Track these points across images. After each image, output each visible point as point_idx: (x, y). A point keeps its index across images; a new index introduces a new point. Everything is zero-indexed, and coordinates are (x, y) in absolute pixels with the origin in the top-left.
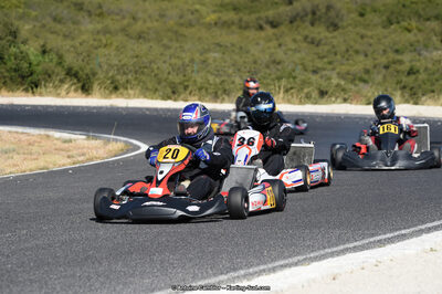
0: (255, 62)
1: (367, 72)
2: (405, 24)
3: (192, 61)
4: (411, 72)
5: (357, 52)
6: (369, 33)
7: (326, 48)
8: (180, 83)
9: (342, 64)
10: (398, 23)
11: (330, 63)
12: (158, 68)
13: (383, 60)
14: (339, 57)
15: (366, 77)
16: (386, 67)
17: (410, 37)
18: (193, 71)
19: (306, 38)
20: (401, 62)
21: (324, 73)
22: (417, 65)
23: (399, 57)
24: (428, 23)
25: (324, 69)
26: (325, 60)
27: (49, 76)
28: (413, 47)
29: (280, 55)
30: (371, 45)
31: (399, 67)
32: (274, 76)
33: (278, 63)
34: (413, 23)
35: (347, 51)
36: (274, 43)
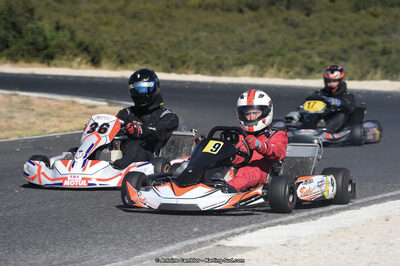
0: (242, 41)
1: (345, 51)
2: (371, 9)
3: (186, 39)
4: (384, 52)
5: (333, 34)
6: (342, 17)
7: (304, 30)
8: (178, 59)
9: (320, 44)
10: (365, 8)
11: (310, 43)
12: (157, 45)
13: (358, 41)
14: (317, 38)
15: (343, 56)
16: (361, 48)
17: (379, 21)
18: (188, 49)
19: (285, 20)
20: (374, 44)
21: (305, 52)
22: (389, 46)
23: (372, 39)
24: (392, 9)
25: (304, 49)
26: (305, 40)
27: (63, 49)
28: (383, 31)
29: (265, 35)
30: (343, 27)
31: (373, 48)
32: (264, 54)
33: (264, 42)
34: (379, 9)
35: (323, 33)
36: (256, 25)
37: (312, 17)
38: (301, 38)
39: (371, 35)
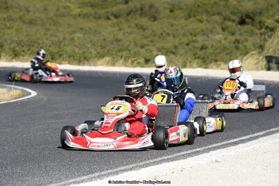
0: (104, 40)
1: (176, 47)
4: (203, 48)
5: (168, 34)
6: (177, 23)
7: (149, 32)
8: (57, 53)
9: (159, 42)
10: (195, 16)
11: (152, 41)
12: (43, 43)
13: (185, 40)
14: (157, 38)
15: (174, 50)
16: (188, 44)
17: (203, 25)
18: (65, 46)
19: (136, 25)
20: (197, 42)
21: (148, 47)
22: (207, 43)
23: (194, 38)
24: (213, 17)
25: (148, 45)
26: (149, 39)
28: (204, 32)
29: (120, 36)
30: (177, 30)
31: (195, 45)
32: (117, 49)
33: (119, 41)
34: (205, 17)
35: (162, 34)
36: (117, 28)
37: (156, 23)
38: (146, 38)
39: (195, 36)
